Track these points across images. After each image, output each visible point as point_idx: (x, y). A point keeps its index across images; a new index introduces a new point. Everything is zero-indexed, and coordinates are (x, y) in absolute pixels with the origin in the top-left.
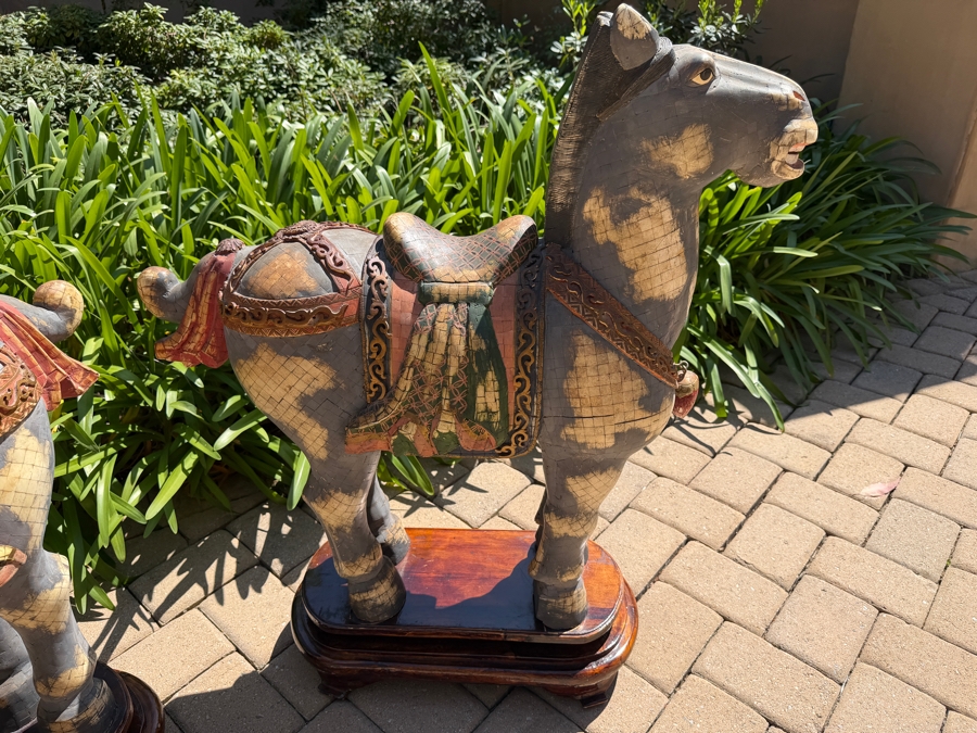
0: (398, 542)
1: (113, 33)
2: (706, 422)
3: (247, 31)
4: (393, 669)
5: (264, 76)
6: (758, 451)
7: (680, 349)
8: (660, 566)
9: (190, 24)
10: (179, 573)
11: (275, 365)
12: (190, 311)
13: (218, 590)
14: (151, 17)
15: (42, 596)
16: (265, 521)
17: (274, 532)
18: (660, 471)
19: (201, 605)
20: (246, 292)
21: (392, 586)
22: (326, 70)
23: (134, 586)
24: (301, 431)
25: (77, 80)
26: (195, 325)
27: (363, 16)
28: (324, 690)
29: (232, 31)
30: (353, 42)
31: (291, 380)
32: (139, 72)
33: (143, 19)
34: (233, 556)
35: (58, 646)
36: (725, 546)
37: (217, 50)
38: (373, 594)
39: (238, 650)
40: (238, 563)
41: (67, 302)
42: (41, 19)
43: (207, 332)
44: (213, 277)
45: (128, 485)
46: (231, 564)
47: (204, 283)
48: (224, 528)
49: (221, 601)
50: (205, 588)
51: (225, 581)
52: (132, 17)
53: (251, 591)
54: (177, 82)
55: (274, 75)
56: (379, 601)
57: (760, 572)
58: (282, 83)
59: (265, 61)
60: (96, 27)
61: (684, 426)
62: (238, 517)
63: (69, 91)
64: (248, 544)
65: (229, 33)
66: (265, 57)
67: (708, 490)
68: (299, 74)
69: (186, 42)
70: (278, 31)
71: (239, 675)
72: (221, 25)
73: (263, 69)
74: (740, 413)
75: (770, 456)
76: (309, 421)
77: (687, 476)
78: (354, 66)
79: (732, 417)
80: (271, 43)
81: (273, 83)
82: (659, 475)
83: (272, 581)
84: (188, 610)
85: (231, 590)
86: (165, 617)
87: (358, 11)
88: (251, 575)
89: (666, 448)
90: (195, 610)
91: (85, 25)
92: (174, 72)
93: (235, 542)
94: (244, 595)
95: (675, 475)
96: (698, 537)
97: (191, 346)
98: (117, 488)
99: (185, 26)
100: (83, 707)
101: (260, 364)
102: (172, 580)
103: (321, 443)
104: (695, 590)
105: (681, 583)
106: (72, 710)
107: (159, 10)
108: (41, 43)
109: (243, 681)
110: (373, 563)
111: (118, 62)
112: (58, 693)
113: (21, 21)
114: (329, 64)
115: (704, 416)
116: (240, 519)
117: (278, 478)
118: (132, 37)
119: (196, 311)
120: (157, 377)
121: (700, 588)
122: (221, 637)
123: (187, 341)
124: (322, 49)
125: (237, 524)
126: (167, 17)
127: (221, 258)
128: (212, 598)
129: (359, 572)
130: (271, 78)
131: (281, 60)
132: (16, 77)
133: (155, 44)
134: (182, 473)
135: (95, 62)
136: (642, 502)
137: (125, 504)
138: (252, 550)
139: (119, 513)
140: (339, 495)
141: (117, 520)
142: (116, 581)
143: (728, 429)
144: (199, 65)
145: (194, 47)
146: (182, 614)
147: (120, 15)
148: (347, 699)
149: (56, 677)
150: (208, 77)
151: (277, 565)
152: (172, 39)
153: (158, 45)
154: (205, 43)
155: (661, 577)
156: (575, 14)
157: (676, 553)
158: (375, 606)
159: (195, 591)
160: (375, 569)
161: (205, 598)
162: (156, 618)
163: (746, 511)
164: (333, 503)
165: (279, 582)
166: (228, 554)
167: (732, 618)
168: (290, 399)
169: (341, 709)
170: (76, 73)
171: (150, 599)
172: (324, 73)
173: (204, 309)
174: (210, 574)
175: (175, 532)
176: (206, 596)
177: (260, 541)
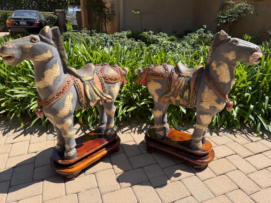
0: (167, 128)
1: (142, 36)
2: (254, 135)
3: (168, 38)
5: (169, 47)
6: (265, 144)
7: (249, 115)
8: (226, 156)
9: (157, 35)
10: (128, 128)
11: (153, 83)
12: (143, 75)
13: (134, 132)
14: (150, 34)
17: (146, 127)
18: (235, 141)
19: (130, 133)
21: (164, 133)
22: (183, 47)
23: (120, 127)
24: (155, 96)
25: (133, 44)
26: (143, 77)
27: (196, 37)
28: (147, 150)
29: (165, 38)
30: (191, 42)
31: (155, 86)
32: (145, 44)
33: (148, 34)
36: (245, 157)
37: (161, 41)
38: (160, 133)
39: (134, 141)
41: (127, 70)
42: (130, 33)
43: (145, 79)
44: (148, 70)
45: (125, 109)
46: (137, 129)
47: (146, 70)
48: (137, 124)
49: (134, 133)
50: (132, 131)
52: (146, 33)
53: (139, 134)
54: (151, 46)
55: (171, 47)
56: (161, 134)
57: (252, 165)
58: (172, 48)
59: (170, 44)
60: (139, 34)
61: (247, 135)
63: (131, 46)
64: (141, 127)
65: (164, 38)
66: (170, 43)
67: (246, 147)
68: (177, 47)
69: (155, 39)
70: (175, 38)
71: (133, 144)
72: (163, 36)
73: (169, 45)
74: (265, 136)
75: (268, 146)
76: (156, 94)
77: (242, 143)
78: (189, 47)
79: (262, 136)
80: (172, 40)
81: (171, 48)
82: (235, 142)
83: (143, 133)
84: (128, 133)
85: (136, 133)
86: (124, 133)
87: (195, 35)
88: (140, 131)
89: (239, 137)
91: (137, 34)
92: (151, 45)
93: (139, 126)
94: (138, 134)
95: (239, 143)
96: (239, 154)
97: (142, 81)
98: (123, 108)
99: (156, 36)
101: (151, 83)
102: (127, 128)
103: (157, 99)
104: (232, 162)
105: (230, 160)
107: (152, 32)
108: (129, 37)
109: (134, 145)
110: (161, 126)
111: (141, 41)
112: (109, 127)
113: (126, 33)
114: (184, 45)
115: (254, 134)
117: (149, 118)
118: (145, 37)
119: (144, 75)
121: (234, 162)
122: (132, 138)
123: (141, 80)
124: (183, 42)
125: (140, 124)
126: (153, 34)
127: (150, 67)
129: (158, 127)
130: (170, 47)
131: (173, 44)
132: (123, 42)
135: (137, 41)
136: (227, 145)
137: (123, 112)
138: (141, 128)
140: (158, 110)
141: (121, 114)
142: (118, 125)
143: (260, 138)
144: (156, 44)
145: (157, 40)
147: (144, 33)
148: (150, 153)
149: (109, 125)
150: (158, 46)
151: (145, 132)
152: (153, 38)
153: (150, 39)
154: (159, 39)
155: (225, 158)
156: (247, 39)
157: (231, 155)
158: (160, 135)
159: (130, 131)
160: (161, 128)
162: (122, 133)
163: (255, 154)
164: (157, 112)
167: (239, 169)
168: (154, 90)
170: (133, 43)
171: (122, 130)
172: (182, 47)
173: (145, 75)
174: (133, 129)
175: (130, 117)
176: (132, 132)
177: (143, 127)
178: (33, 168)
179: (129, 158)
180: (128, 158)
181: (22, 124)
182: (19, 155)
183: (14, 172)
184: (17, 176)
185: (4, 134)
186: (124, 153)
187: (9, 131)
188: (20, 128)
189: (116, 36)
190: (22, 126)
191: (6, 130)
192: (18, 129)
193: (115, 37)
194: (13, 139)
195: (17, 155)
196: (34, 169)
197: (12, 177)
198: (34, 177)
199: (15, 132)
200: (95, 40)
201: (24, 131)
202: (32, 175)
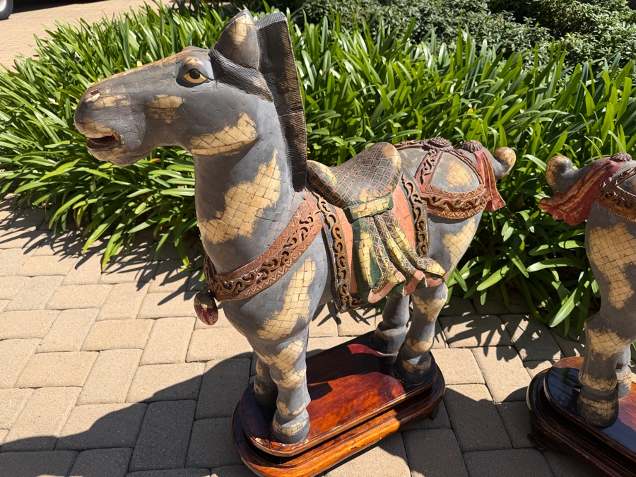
0: (624, 385)
1: (539, 5)
3: (631, 12)
4: (587, 457)
9: (593, 4)
10: (467, 326)
11: (622, 238)
12: (575, 187)
13: (486, 347)
15: (435, 301)
16: (524, 324)
17: (527, 334)
19: (474, 349)
20: (627, 189)
21: (612, 408)
23: (442, 320)
24: (614, 285)
25: (510, 32)
26: (574, 197)
28: (530, 437)
29: (620, 11)
31: (629, 252)
32: (548, 32)
34: (500, 334)
35: (427, 327)
37: (604, 23)
38: (598, 405)
39: (486, 384)
40: (501, 339)
43: (579, 204)
44: (602, 172)
46: (497, 338)
47: (594, 174)
48: (498, 315)
49: (486, 353)
50: (479, 341)
51: (491, 344)
53: (503, 359)
54: (568, 41)
56: (599, 412)
62: (508, 314)
63: (502, 38)
64: (510, 332)
65: (617, 12)
69: (584, 15)
71: (483, 398)
72: (613, 6)
76: (626, 282)
83: (517, 361)
84: (466, 348)
85: (493, 351)
86: (454, 344)
88: (506, 351)
90: (469, 350)
92: (568, 35)
93: (503, 327)
94: (499, 358)
97: (564, 208)
99: (588, 5)
100: (420, 362)
101: (613, 234)
102: (461, 328)
103: (624, 297)
106: (415, 361)
108: (496, 7)
109: (484, 402)
111: (538, 24)
112: (415, 349)
116: (510, 316)
117: (544, 304)
118: (549, 9)
119: (579, 189)
120: (503, 216)
122: (479, 372)
123: (563, 204)
125: (507, 317)
127: (613, 163)
128: (481, 350)
129: (597, 387)
132: (477, 25)
133: (563, 15)
134: (499, 275)
135: (523, 22)
137: (460, 276)
138: (512, 337)
139: (455, 279)
140: (614, 335)
144: (583, 33)
145: (588, 20)
146: (462, 348)
148: (542, 453)
149: (418, 341)
150: (590, 40)
151: (523, 353)
152: (576, 13)
154: (598, 17)
159: (472, 341)
161: (476, 347)
162: (449, 342)
164: (605, 337)
165: (521, 363)
166: (497, 331)
168: (620, 263)
169: (535, 455)
170: (510, 28)
171: (449, 330)
173: (586, 189)
174: (484, 336)
175: (482, 304)
176: (478, 346)
177: (518, 334)
178: (191, 419)
179: (467, 455)
180: (462, 453)
181: (184, 261)
182: (164, 361)
183: (145, 421)
184: (150, 437)
185: (142, 283)
186: (452, 428)
187: (153, 276)
188: (179, 271)
189: (457, 6)
190: (183, 264)
191: (148, 271)
192: (175, 273)
193: (451, 6)
194: (160, 304)
195: (160, 361)
196: (195, 420)
197: (137, 437)
198: (189, 451)
199: (167, 281)
200: (395, 18)
201: (187, 282)
202: (187, 443)
